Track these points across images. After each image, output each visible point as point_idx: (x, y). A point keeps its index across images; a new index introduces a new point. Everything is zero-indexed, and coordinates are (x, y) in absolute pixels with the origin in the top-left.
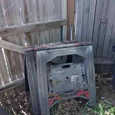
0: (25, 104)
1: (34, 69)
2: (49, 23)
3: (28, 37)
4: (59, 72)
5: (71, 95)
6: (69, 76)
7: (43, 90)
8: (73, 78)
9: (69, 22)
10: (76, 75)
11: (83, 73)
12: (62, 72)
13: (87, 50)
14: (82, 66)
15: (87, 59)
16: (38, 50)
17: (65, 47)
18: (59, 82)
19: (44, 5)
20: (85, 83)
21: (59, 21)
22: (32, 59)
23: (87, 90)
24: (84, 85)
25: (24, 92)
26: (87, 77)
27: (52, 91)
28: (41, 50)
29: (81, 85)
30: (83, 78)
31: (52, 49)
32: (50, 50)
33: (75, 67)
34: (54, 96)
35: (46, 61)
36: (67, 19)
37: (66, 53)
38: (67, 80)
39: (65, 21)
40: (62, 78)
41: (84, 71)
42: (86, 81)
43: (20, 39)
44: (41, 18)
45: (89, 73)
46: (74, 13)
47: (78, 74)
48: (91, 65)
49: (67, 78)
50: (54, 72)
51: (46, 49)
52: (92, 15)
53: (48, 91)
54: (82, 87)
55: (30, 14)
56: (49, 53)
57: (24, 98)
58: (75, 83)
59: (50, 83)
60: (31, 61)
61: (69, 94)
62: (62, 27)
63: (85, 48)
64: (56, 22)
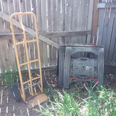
0: (55, 81)
1: (63, 57)
2: (78, 32)
3: (63, 39)
4: (78, 62)
5: (85, 79)
6: (85, 66)
7: (67, 70)
8: (87, 68)
9: (93, 33)
10: (90, 66)
11: (95, 66)
12: (80, 62)
13: (100, 50)
14: (95, 61)
15: (99, 57)
16: (67, 46)
17: (84, 47)
18: (78, 68)
19: (76, 20)
20: (96, 73)
21: (85, 31)
22: (63, 51)
23: (97, 78)
24: (95, 74)
25: (55, 75)
26: (97, 69)
27: (72, 73)
28: (69, 46)
29: (92, 74)
30: (95, 69)
31: (75, 46)
32: (74, 47)
33: (90, 61)
34: (73, 77)
35: (71, 53)
36: (91, 30)
37: (85, 50)
38: (83, 68)
39: (89, 31)
40: (80, 66)
41: (96, 65)
42: (96, 71)
43: (58, 40)
44: (73, 28)
45: (99, 66)
46: (97, 26)
47: (91, 66)
48: (101, 61)
49: (83, 67)
50: (75, 62)
51: (72, 46)
52: (110, 29)
53: (70, 72)
54: (93, 75)
55: (66, 25)
56: (73, 49)
57: (55, 78)
58: (89, 72)
59: (71, 68)
60: (62, 52)
61: (83, 77)
62: (87, 35)
63: (98, 49)
64: (83, 32)
